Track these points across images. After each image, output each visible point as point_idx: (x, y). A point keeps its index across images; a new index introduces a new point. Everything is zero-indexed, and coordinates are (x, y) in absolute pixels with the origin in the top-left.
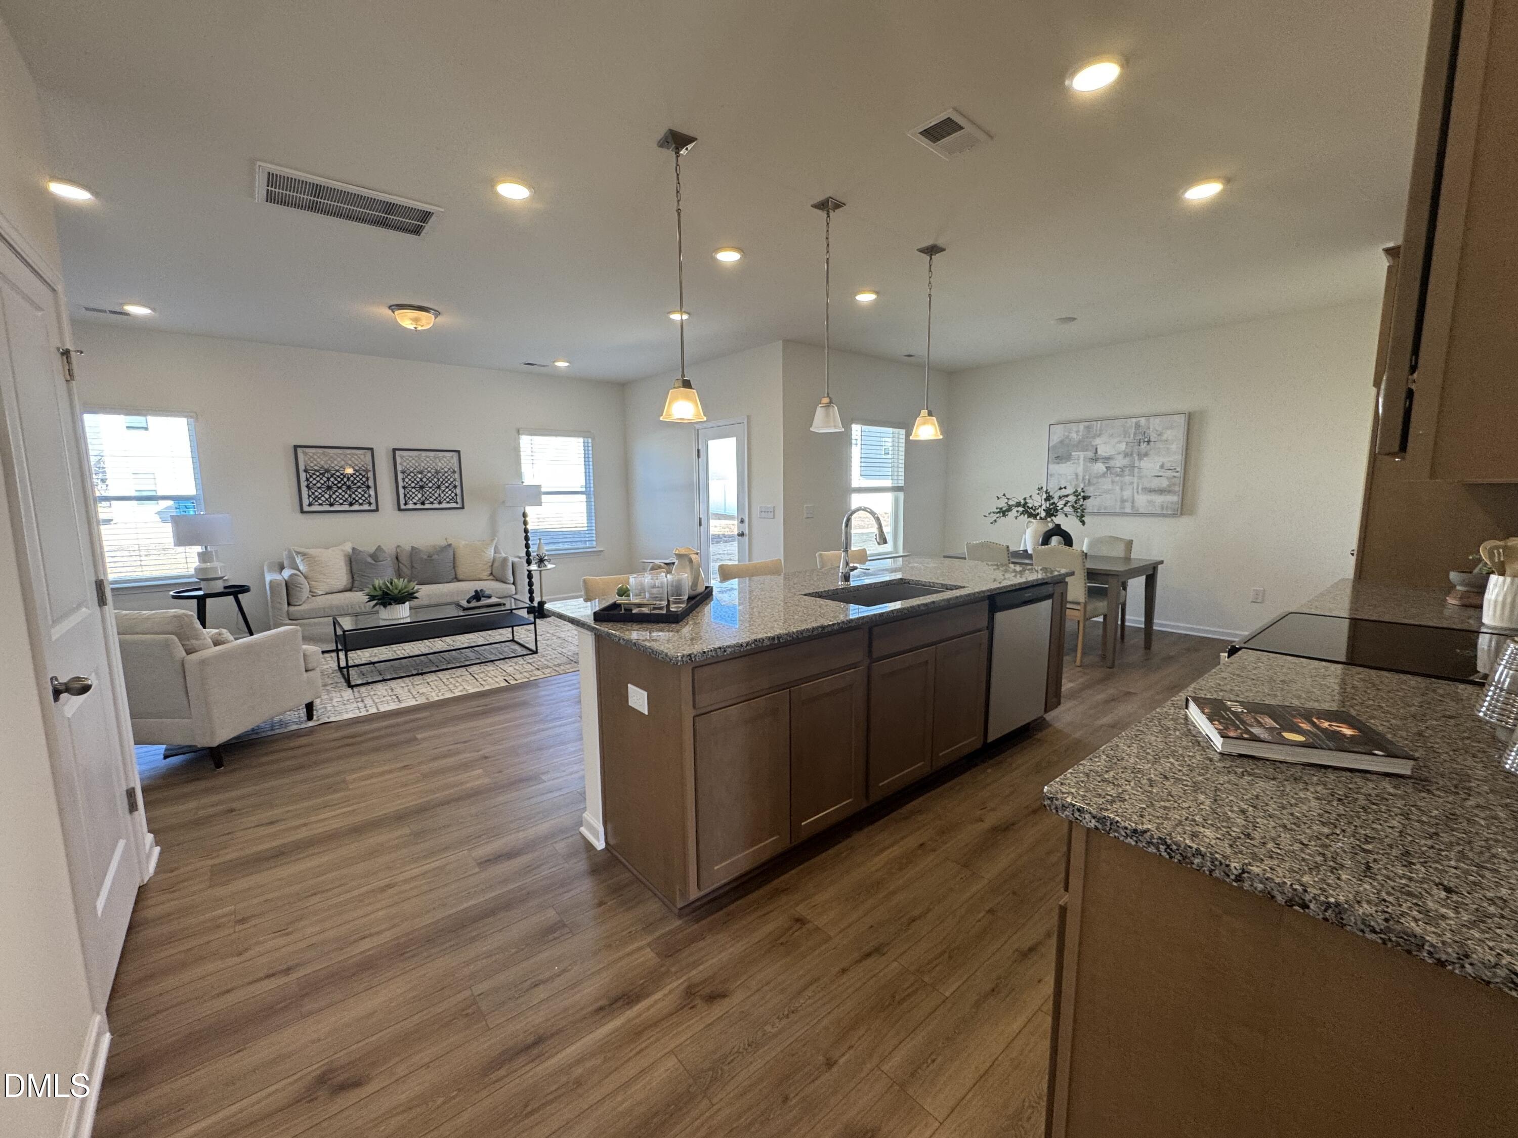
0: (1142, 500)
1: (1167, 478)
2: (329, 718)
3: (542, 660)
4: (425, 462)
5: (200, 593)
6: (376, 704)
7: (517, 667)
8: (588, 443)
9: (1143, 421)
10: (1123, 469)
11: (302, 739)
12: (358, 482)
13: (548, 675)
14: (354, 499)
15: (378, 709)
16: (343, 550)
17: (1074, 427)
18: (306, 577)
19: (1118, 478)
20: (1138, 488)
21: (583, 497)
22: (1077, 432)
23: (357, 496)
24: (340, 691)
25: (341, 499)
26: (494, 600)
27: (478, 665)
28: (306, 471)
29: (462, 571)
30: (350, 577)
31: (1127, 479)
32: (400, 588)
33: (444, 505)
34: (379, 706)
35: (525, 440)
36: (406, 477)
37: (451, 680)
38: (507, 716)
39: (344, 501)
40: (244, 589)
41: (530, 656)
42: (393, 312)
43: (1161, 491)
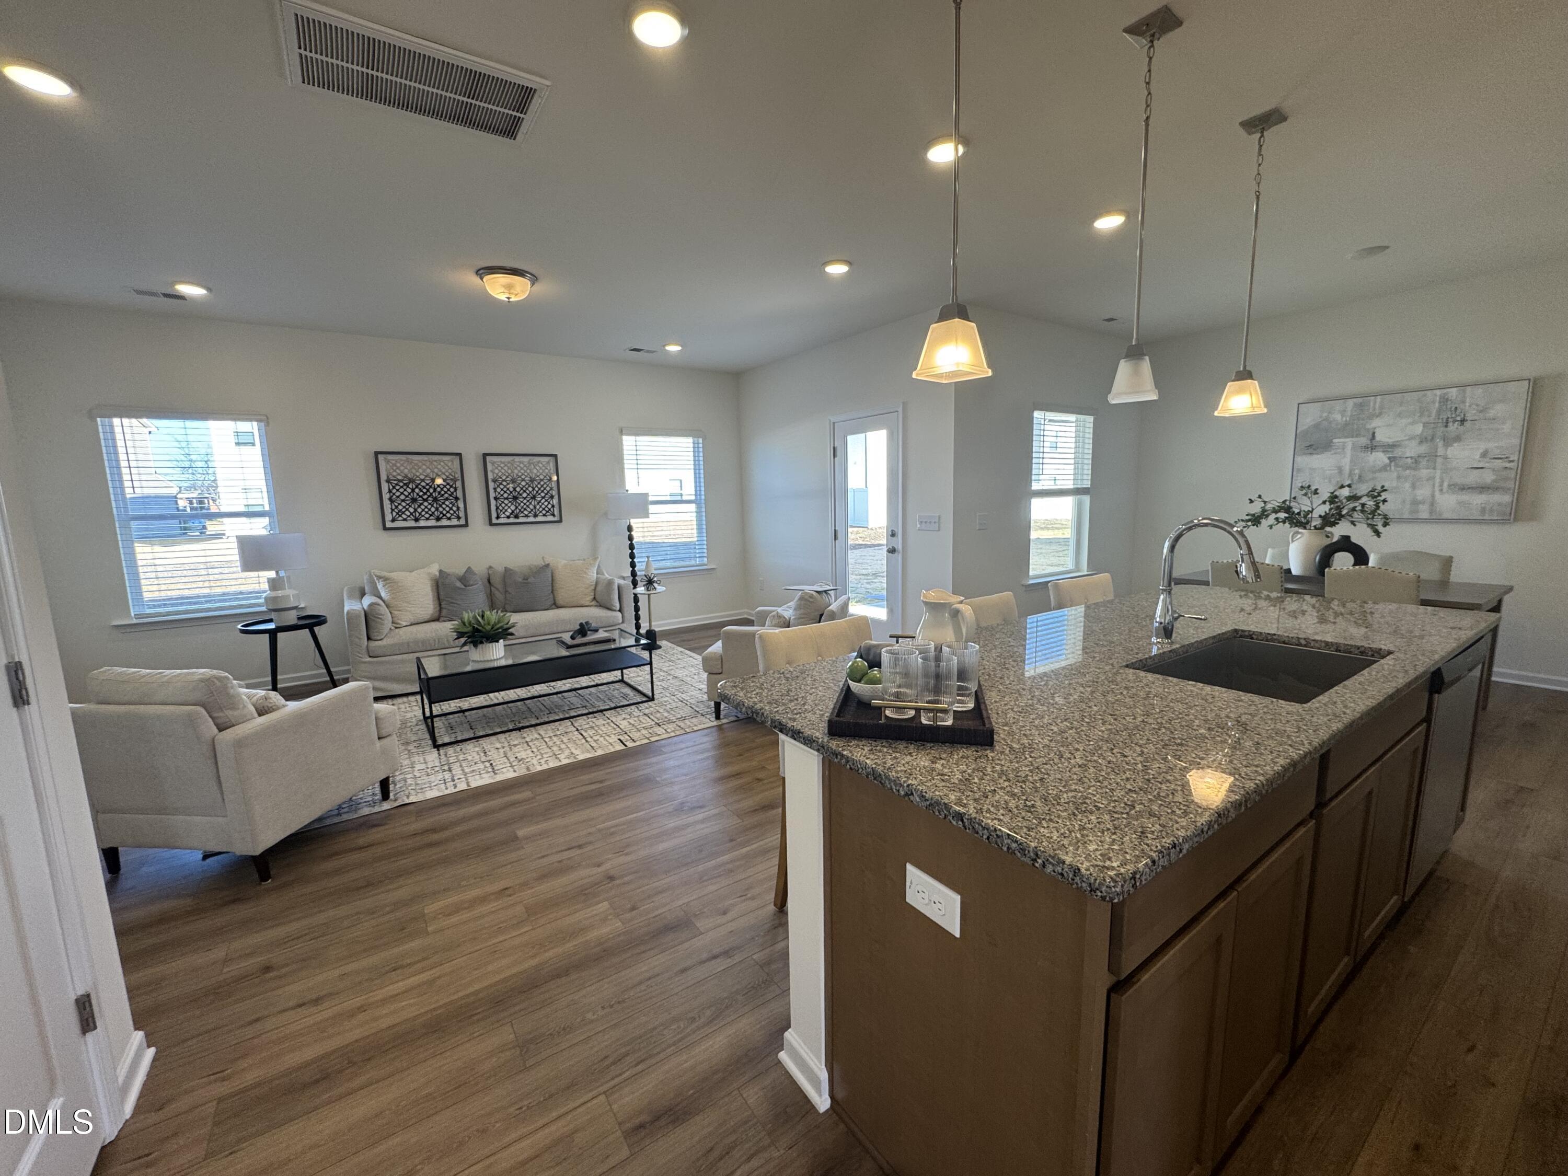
0: (1448, 502)
1: (1494, 470)
2: (408, 797)
3: (661, 710)
4: (519, 468)
5: (272, 626)
6: (465, 774)
7: (632, 721)
8: (698, 443)
9: (1453, 392)
10: (1416, 460)
11: (374, 830)
12: (446, 492)
13: (673, 734)
14: (441, 513)
15: (468, 784)
16: (429, 574)
17: (1338, 405)
18: (388, 606)
19: (1408, 472)
20: (1441, 485)
21: (693, 507)
22: (1343, 412)
23: (444, 509)
24: (424, 752)
25: (427, 513)
26: (602, 634)
27: (585, 717)
28: (388, 481)
29: (561, 597)
30: (437, 605)
31: (1424, 473)
32: (492, 623)
33: (540, 519)
34: (470, 779)
35: (628, 441)
36: (498, 486)
37: (555, 739)
38: (629, 802)
39: (431, 515)
40: (319, 620)
41: (646, 704)
42: (482, 279)
43: (1483, 489)
